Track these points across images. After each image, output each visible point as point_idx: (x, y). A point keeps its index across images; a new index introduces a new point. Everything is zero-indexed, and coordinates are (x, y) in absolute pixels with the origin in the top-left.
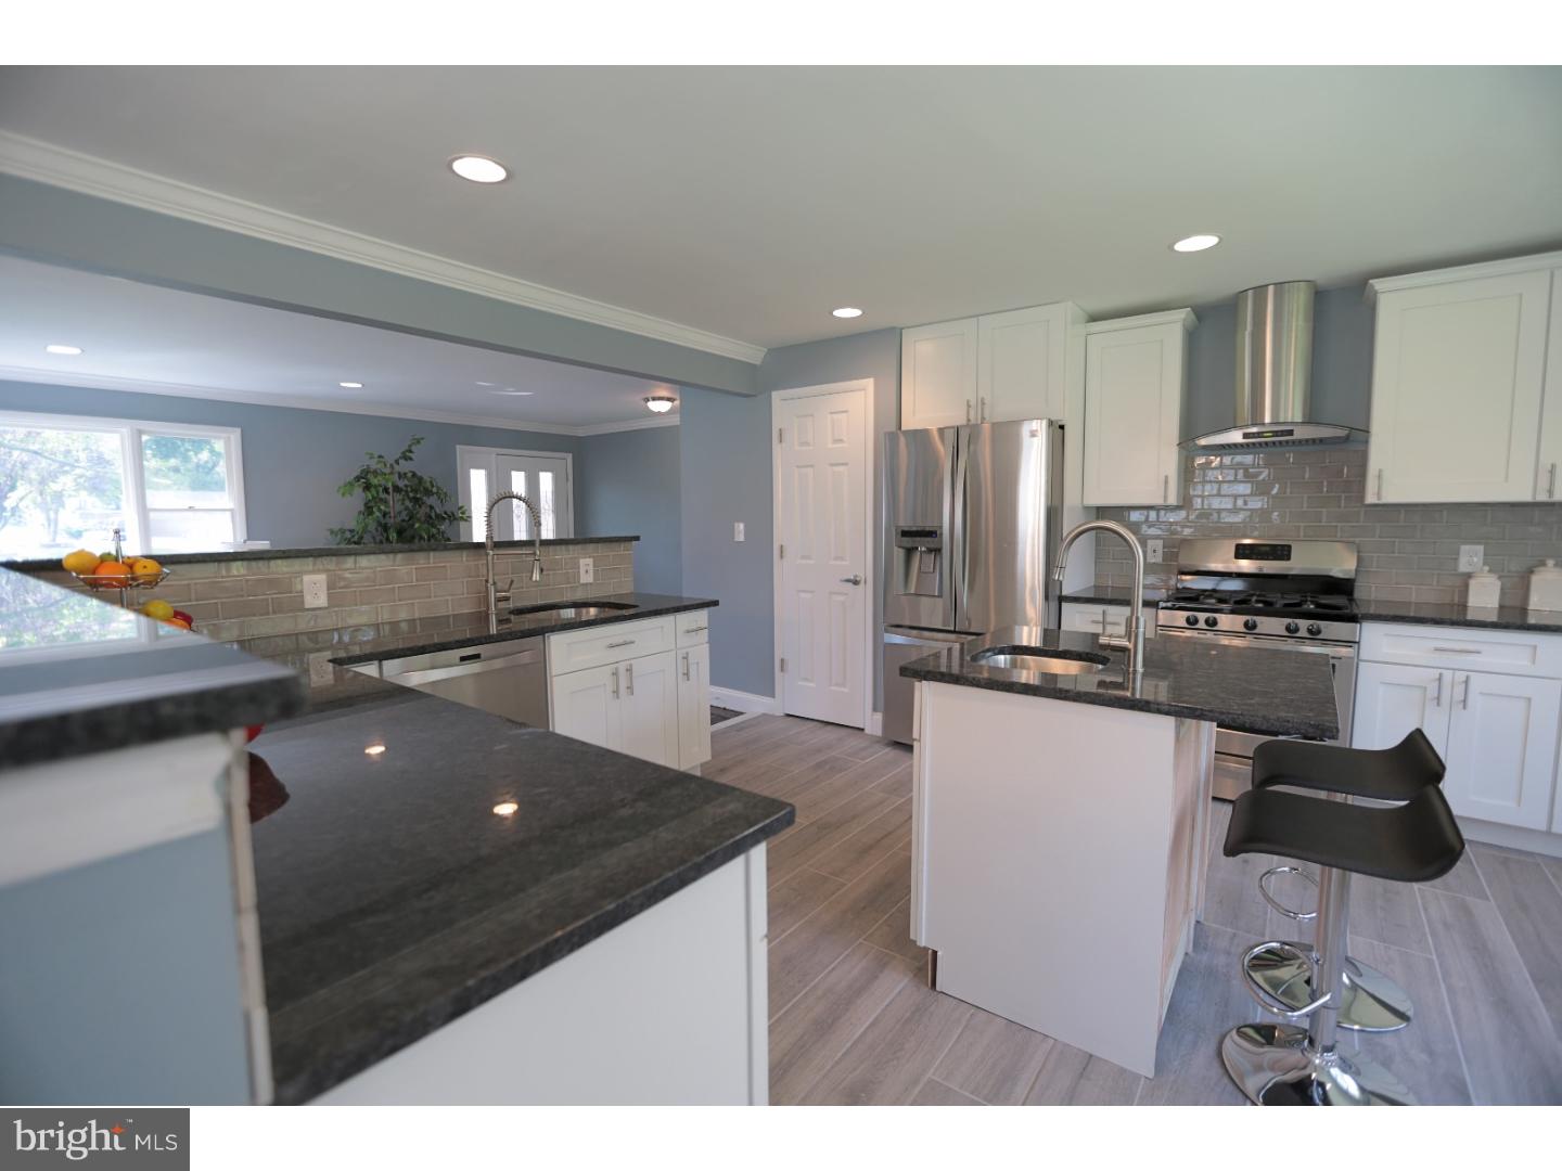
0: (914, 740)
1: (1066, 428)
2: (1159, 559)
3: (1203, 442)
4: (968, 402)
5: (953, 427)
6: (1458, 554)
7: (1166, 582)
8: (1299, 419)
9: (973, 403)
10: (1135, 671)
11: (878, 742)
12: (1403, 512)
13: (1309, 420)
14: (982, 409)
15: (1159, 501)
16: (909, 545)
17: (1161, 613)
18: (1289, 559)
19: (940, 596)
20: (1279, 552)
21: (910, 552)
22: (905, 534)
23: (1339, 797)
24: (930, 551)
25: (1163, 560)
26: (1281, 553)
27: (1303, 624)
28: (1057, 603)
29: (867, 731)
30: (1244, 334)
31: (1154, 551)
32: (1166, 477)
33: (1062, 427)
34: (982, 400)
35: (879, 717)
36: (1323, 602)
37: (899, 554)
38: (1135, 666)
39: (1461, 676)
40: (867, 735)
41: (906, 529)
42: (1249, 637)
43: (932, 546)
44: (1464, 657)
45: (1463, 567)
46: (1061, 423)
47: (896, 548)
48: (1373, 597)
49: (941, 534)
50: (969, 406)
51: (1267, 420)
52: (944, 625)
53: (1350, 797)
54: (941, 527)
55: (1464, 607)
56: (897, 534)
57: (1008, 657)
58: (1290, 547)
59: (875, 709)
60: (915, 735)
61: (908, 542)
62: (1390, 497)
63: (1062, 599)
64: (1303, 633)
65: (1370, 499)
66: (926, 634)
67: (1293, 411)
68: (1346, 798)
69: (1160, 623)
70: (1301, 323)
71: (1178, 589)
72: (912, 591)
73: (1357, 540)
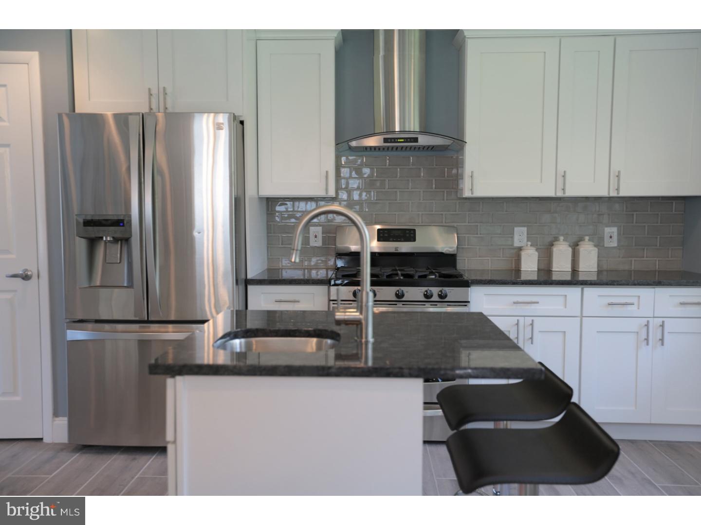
0: (168, 442)
1: (245, 123)
2: (318, 243)
3: (354, 144)
4: (149, 90)
5: (138, 114)
6: (513, 234)
7: (326, 262)
8: (417, 129)
9: (154, 91)
10: (367, 342)
11: (62, 450)
12: (481, 203)
13: (424, 131)
14: (165, 99)
15: (321, 193)
16: (93, 236)
17: (333, 289)
18: (414, 240)
19: (130, 286)
20: (408, 235)
21: (93, 243)
22: (88, 223)
23: (502, 425)
24: (116, 240)
25: (323, 245)
26: (409, 235)
27: (435, 290)
28: (244, 284)
29: (46, 440)
30: (379, 57)
31: (316, 237)
32: (327, 172)
33: (242, 123)
34: (164, 88)
35: (63, 422)
36: (443, 272)
37: (81, 245)
38: (366, 337)
39: (529, 320)
40: (48, 444)
41: (89, 218)
42: (400, 305)
43: (118, 235)
44: (528, 307)
45: (517, 244)
46: (241, 119)
47: (77, 239)
48: (466, 268)
49: (130, 222)
50: (151, 95)
51: (397, 129)
52: (135, 316)
53: (509, 422)
54: (130, 216)
55: (518, 271)
56: (78, 222)
57: (243, 340)
58: (414, 230)
59: (56, 414)
60: (169, 436)
61: (93, 231)
62: (479, 193)
63: (248, 282)
64: (435, 298)
65: (467, 194)
66: (120, 327)
67: (414, 124)
68: (507, 424)
69: (332, 299)
70: (417, 53)
71: (338, 269)
72: (98, 283)
73: (455, 225)
